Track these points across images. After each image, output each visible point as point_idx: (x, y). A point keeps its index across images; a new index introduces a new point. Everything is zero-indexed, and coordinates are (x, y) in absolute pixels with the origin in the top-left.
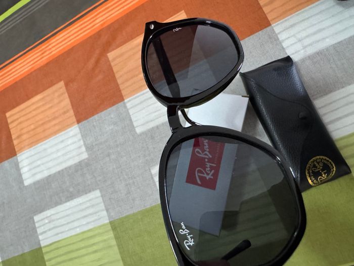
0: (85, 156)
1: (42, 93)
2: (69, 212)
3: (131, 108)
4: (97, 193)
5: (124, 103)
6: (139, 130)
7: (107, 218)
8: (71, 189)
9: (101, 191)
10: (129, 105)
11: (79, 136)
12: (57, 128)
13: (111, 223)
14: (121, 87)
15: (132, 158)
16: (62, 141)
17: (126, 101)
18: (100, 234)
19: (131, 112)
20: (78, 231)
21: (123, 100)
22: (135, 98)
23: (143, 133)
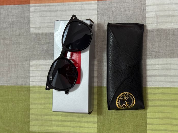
3: (33, 12)
6: (32, 31)
10: (32, 9)
17: (31, 5)
19: (32, 15)
22: (39, 6)
23: (35, 34)
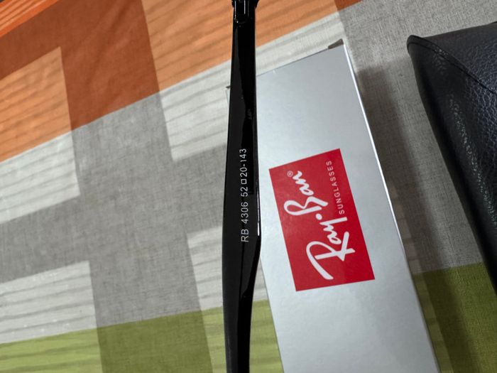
0: (75, 192)
1: (24, 68)
2: (33, 294)
3: (170, 107)
4: (84, 268)
5: (159, 98)
6: (176, 154)
7: (94, 319)
8: (43, 252)
9: (91, 266)
10: (165, 102)
11: (71, 154)
12: (38, 133)
13: (100, 330)
14: (158, 64)
15: (156, 208)
16: (42, 160)
17: (162, 92)
18: (77, 348)
19: (168, 115)
20: (43, 333)
21: (157, 90)
22: (181, 88)
23: (183, 161)
